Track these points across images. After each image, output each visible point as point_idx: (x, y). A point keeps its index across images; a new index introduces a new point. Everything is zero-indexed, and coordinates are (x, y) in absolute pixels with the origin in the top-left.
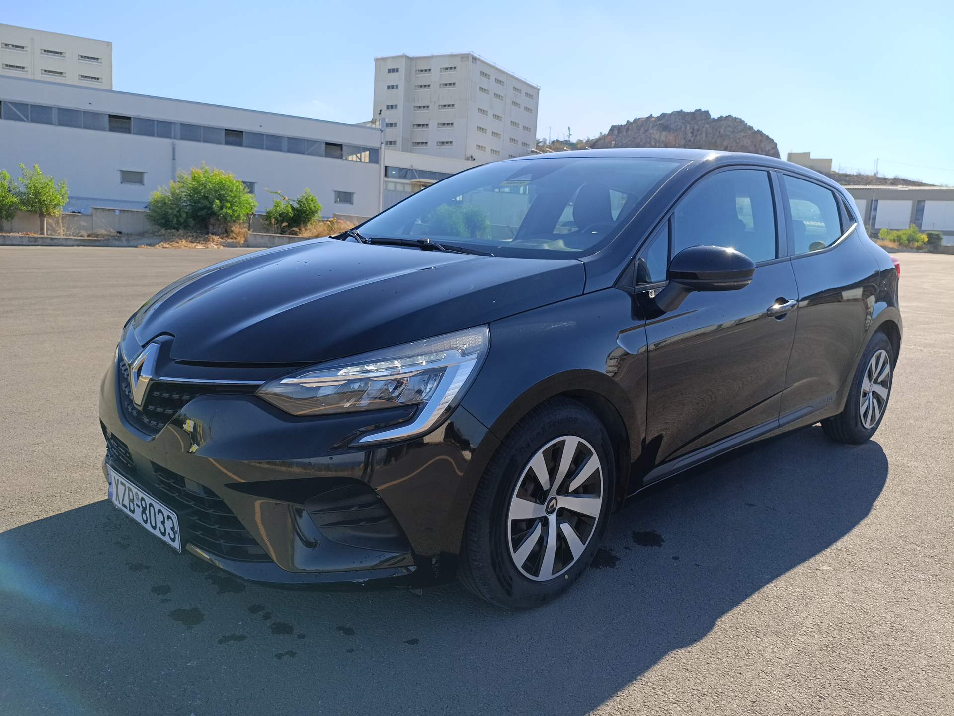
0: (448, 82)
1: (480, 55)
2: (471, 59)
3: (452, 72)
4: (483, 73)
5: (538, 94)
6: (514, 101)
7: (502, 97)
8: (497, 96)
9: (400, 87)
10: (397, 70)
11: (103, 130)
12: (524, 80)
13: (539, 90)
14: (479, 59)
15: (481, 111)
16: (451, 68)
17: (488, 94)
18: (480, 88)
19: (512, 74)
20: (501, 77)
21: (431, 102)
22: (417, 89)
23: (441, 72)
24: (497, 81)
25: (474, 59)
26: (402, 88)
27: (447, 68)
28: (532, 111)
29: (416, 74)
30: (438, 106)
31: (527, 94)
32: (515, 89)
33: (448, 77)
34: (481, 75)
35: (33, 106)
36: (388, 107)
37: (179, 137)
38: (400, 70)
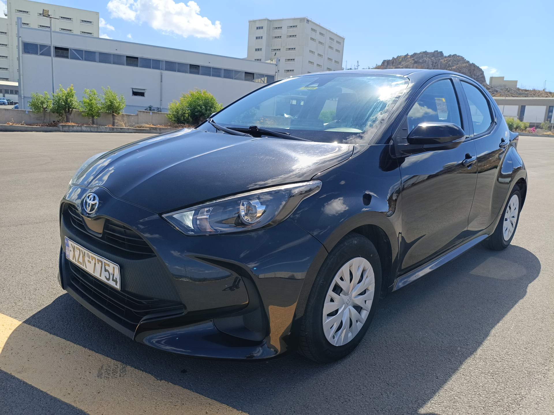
0: (292, 35)
1: (311, 19)
2: (306, 21)
3: (294, 29)
4: (312, 29)
5: (344, 41)
6: (330, 46)
7: (323, 43)
8: (320, 42)
9: (263, 37)
10: (262, 28)
11: (123, 65)
12: (336, 33)
13: (344, 39)
14: (311, 21)
15: (311, 51)
16: (294, 26)
17: (315, 42)
18: (311, 38)
19: (329, 30)
20: (323, 32)
21: (281, 47)
22: (273, 39)
23: (288, 28)
24: (321, 34)
25: (308, 21)
26: (264, 38)
27: (291, 27)
28: (340, 52)
29: (273, 30)
30: (285, 49)
31: (338, 42)
32: (331, 39)
33: (292, 31)
34: (311, 30)
35: (86, 51)
36: (256, 50)
37: (164, 69)
38: (264, 28)
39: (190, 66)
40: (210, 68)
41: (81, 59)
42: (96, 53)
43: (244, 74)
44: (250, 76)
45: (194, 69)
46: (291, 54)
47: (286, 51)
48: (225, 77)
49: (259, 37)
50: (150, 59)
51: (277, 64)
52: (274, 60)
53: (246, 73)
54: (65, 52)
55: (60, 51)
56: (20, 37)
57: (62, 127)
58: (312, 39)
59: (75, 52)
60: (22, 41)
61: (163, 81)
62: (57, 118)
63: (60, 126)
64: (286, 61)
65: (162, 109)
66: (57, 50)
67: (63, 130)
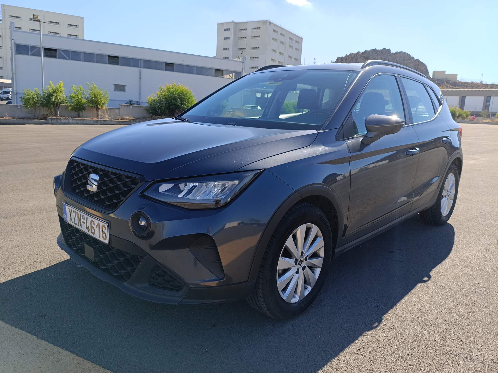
2: (268, 23)
3: (258, 30)
5: (302, 41)
6: (290, 45)
7: (284, 43)
8: (281, 42)
9: (230, 38)
10: (229, 29)
11: (106, 63)
13: (302, 39)
14: (273, 23)
15: (273, 50)
16: (258, 28)
17: (277, 41)
19: (289, 31)
20: (284, 33)
21: (247, 46)
22: (239, 39)
23: (252, 30)
24: (282, 34)
25: (270, 23)
26: (232, 38)
27: (255, 28)
28: (299, 50)
29: (239, 31)
30: (250, 48)
31: (297, 42)
32: (291, 39)
33: (256, 33)
34: (273, 31)
35: (72, 52)
36: (224, 49)
37: (143, 67)
38: (231, 29)
39: (166, 64)
40: (183, 65)
41: (68, 58)
42: (82, 54)
43: (214, 71)
44: (219, 72)
45: (170, 66)
46: (255, 53)
47: (251, 50)
48: (197, 74)
49: (227, 38)
50: (130, 58)
51: (243, 62)
52: (241, 58)
53: (216, 70)
54: (53, 52)
55: (49, 52)
56: (13, 39)
57: (50, 120)
58: (274, 39)
59: (62, 53)
60: (15, 43)
61: (142, 77)
62: (46, 111)
63: (49, 119)
64: (250, 59)
65: (140, 102)
66: (46, 51)
67: (51, 122)
